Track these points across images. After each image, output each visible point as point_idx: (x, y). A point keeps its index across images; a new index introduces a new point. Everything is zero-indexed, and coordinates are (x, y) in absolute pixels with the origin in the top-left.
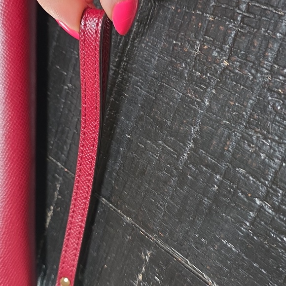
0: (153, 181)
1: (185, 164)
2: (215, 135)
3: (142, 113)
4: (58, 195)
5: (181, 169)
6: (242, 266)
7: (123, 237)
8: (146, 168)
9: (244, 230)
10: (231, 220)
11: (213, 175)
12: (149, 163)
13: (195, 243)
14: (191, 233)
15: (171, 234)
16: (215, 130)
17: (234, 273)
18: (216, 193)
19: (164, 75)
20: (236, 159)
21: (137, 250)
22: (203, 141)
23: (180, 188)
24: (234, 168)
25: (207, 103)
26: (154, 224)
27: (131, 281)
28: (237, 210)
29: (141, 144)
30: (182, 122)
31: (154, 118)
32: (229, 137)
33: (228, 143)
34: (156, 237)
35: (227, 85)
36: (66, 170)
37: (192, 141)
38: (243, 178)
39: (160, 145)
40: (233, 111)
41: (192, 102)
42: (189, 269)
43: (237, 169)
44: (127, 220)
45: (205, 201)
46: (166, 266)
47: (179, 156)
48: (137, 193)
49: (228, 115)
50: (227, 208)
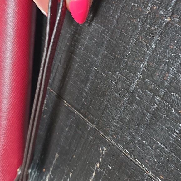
0: (111, 100)
1: (135, 88)
2: (158, 69)
3: (106, 53)
4: (45, 107)
5: (131, 92)
6: (171, 162)
7: (87, 137)
8: (107, 91)
9: (175, 136)
10: (166, 129)
11: (154, 97)
12: (109, 87)
13: (139, 143)
14: (136, 137)
15: (122, 137)
16: (158, 65)
17: (166, 166)
18: (155, 110)
19: (124, 26)
20: (172, 86)
21: (96, 147)
22: (149, 73)
23: (130, 105)
24: (170, 92)
25: (153, 47)
26: (110, 129)
27: (91, 168)
28: (170, 122)
29: (104, 74)
30: (135, 60)
31: (115, 56)
32: (168, 71)
33: (167, 75)
34: (110, 138)
35: (169, 35)
36: (51, 90)
37: (141, 73)
38: (176, 100)
39: (118, 75)
40: (172, 52)
41: (143, 45)
42: (133, 161)
43: (173, 93)
44: (91, 125)
45: (148, 115)
46: (117, 158)
47: (130, 83)
48: (99, 108)
49: (168, 55)
50: (163, 120)
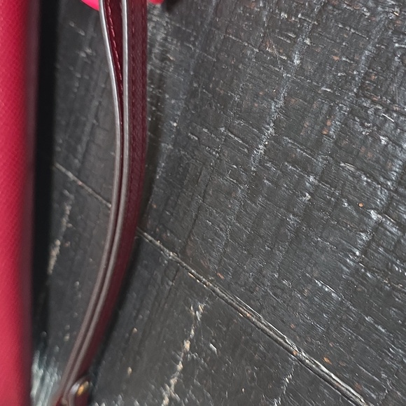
0: (211, 192)
1: (260, 162)
2: (309, 112)
3: (195, 85)
4: (68, 222)
5: (254, 172)
6: (347, 322)
7: (162, 284)
8: (200, 174)
9: (351, 263)
10: (331, 248)
11: (303, 177)
12: (204, 164)
13: (273, 287)
14: (267, 272)
15: (236, 274)
16: (309, 103)
17: (334, 334)
18: (307, 206)
19: (230, 21)
20: (340, 148)
21: (182, 303)
22: (290, 123)
23: (251, 201)
24: (338, 163)
25: (297, 62)
26: (210, 260)
27: (173, 353)
28: (341, 231)
29: (192, 134)
30: (257, 95)
31: (213, 92)
32: (330, 113)
33: (329, 123)
34: (211, 281)
35: (329, 30)
36: (80, 183)
37: (272, 125)
38: (351, 179)
39: (222, 134)
40: (338, 70)
41: (274, 63)
42: (263, 330)
43: (342, 165)
44: (170, 256)
45: (290, 219)
46: (228, 326)
47: (250, 151)
48: (185, 213)
49: (329, 78)
50: (324, 229)
